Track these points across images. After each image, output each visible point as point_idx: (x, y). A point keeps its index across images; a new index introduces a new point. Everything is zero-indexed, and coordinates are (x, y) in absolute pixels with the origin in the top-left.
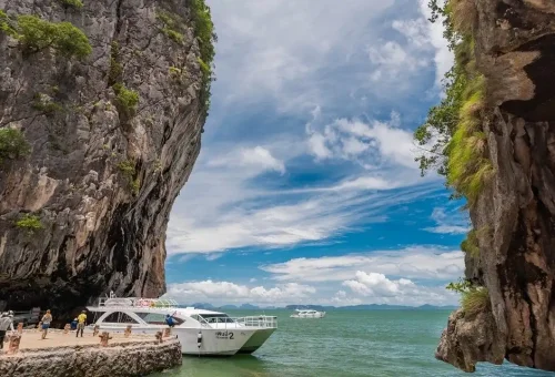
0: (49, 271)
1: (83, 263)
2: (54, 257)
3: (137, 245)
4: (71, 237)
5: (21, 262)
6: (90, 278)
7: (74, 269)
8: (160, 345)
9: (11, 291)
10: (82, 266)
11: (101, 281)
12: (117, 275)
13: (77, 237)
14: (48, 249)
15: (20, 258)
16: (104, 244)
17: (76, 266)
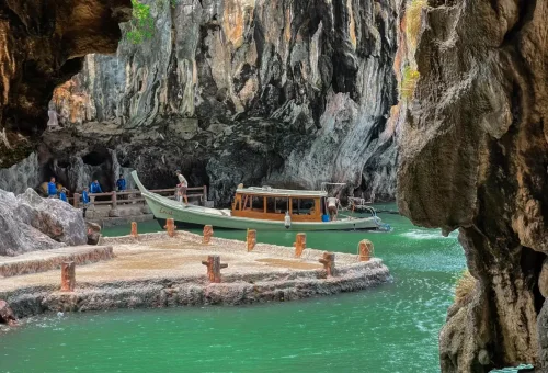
0: (189, 106)
1: (249, 83)
2: (190, 76)
3: (379, 21)
4: (214, 28)
5: (132, 93)
6: (276, 114)
7: (235, 99)
8: (330, 279)
9: (137, 148)
10: (249, 90)
11: (302, 118)
12: (341, 101)
13: (225, 27)
14: (174, 61)
15: (127, 85)
16: (288, 34)
17: (237, 91)
